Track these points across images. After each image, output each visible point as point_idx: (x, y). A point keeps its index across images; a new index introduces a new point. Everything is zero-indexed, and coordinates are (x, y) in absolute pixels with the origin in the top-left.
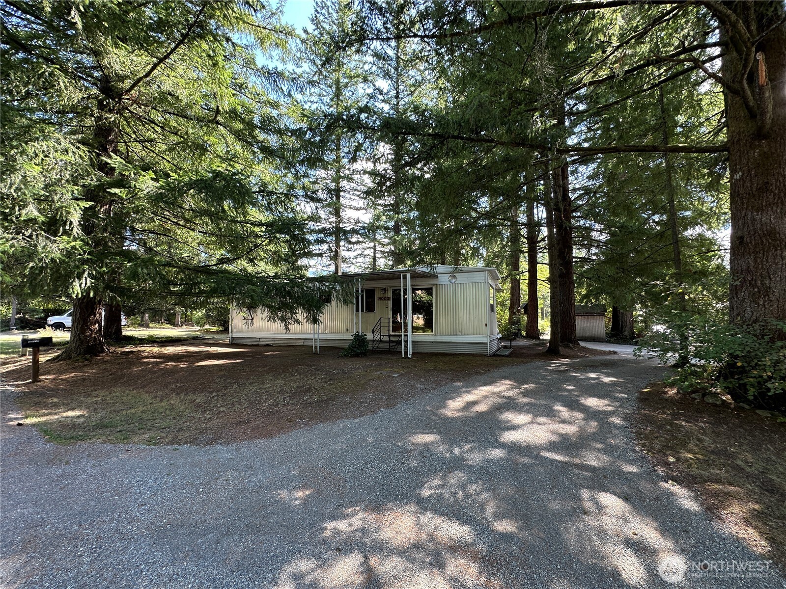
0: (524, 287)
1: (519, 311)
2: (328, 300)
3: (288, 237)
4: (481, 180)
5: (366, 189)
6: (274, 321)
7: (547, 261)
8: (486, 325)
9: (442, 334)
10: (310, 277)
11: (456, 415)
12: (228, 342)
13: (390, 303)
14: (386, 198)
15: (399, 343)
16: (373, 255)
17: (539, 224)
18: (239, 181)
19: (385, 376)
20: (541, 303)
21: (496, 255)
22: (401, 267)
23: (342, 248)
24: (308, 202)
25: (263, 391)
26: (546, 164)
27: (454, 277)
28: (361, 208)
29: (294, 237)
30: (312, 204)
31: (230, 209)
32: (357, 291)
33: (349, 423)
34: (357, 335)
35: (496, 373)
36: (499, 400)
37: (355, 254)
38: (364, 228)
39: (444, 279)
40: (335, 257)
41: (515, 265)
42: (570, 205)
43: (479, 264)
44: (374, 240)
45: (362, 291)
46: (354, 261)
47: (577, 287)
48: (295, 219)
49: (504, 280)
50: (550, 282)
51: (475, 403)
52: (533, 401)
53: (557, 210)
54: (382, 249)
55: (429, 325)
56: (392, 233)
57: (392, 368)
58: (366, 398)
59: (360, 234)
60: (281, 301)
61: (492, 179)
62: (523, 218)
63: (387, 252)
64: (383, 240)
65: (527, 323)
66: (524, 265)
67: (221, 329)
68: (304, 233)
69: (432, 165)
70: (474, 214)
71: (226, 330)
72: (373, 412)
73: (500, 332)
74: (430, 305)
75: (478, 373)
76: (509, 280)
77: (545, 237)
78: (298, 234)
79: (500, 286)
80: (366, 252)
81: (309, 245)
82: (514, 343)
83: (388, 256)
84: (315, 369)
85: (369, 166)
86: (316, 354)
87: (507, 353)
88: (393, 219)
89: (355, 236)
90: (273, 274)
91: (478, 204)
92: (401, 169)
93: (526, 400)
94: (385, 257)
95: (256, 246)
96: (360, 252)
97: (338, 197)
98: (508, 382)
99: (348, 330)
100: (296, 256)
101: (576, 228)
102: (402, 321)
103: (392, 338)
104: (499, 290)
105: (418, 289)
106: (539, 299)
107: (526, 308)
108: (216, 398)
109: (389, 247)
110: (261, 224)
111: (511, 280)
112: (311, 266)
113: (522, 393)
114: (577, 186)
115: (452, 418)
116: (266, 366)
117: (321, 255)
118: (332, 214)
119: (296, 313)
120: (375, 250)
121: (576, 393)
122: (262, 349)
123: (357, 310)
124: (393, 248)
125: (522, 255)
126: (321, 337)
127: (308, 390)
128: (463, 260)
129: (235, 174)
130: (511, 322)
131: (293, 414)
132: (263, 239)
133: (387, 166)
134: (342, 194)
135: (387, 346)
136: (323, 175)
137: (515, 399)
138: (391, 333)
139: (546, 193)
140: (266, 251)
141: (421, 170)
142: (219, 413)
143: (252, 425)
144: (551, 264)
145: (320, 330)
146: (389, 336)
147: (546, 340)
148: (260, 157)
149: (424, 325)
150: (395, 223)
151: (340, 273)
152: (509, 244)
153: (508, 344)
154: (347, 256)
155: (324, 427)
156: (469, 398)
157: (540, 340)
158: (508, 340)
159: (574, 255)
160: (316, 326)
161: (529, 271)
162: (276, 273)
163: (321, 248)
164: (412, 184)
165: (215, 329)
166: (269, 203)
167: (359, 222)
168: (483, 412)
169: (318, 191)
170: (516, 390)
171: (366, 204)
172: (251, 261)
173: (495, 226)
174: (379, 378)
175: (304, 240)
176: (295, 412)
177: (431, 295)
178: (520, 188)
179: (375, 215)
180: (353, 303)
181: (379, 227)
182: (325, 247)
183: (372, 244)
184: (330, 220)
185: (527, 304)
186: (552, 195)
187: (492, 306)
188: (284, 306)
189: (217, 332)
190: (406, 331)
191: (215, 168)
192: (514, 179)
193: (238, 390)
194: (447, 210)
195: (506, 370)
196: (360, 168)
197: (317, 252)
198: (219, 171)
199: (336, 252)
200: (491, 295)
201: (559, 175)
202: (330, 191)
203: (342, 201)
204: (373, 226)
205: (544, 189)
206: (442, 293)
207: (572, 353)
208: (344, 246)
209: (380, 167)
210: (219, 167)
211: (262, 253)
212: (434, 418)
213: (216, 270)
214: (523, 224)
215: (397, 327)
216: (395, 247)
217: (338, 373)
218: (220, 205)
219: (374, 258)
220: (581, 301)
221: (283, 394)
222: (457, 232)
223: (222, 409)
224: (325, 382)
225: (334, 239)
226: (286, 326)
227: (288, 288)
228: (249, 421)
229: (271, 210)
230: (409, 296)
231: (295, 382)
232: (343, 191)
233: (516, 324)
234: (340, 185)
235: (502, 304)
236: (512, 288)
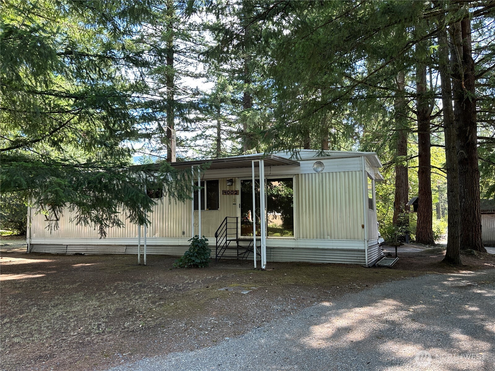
0: (414, 176)
1: (407, 208)
2: (159, 195)
3: (104, 113)
4: (356, 37)
5: (206, 49)
6: (86, 222)
7: (443, 143)
8: (363, 227)
9: (305, 237)
10: (135, 164)
11: (324, 345)
12: (25, 250)
13: (238, 198)
14: (233, 61)
15: (250, 249)
16: (216, 135)
17: (432, 95)
18: (40, 40)
19: (232, 294)
20: (435, 196)
21: (376, 136)
22: (253, 152)
23: (176, 127)
24: (130, 67)
25: (71, 315)
26: (440, 16)
27: (320, 164)
28: (200, 74)
29: (112, 113)
30: (135, 69)
31: (27, 76)
32: (196, 184)
33: (184, 357)
34: (196, 240)
35: (376, 290)
36: (381, 326)
37: (194, 134)
38: (204, 101)
39: (307, 167)
40: (167, 138)
41: (402, 149)
42: (472, 69)
43: (354, 147)
44: (218, 116)
45: (202, 184)
46: (192, 144)
47: (483, 177)
48: (112, 88)
49: (387, 168)
50: (447, 170)
51: (347, 330)
52: (425, 327)
53: (456, 75)
54: (228, 128)
55: (288, 225)
56: (240, 109)
57: (241, 282)
58: (206, 323)
59: (200, 109)
60: (95, 196)
61: (371, 36)
62: (411, 87)
63: (236, 133)
64: (230, 117)
65: (418, 224)
66: (413, 148)
67: (16, 232)
68: (126, 108)
69: (292, 17)
70: (347, 83)
71: (23, 235)
72: (215, 342)
73: (383, 234)
74: (290, 200)
75: (352, 289)
76: (393, 166)
77: (441, 111)
78: (117, 109)
79: (381, 175)
80: (208, 132)
81: (132, 124)
82: (400, 250)
83: (237, 137)
84: (140, 285)
85: (211, 18)
86: (142, 264)
87: (391, 262)
88: (242, 89)
89: (193, 111)
90: (85, 161)
91: (353, 69)
92: (252, 22)
93: (415, 326)
94: (232, 139)
95: (62, 125)
96: (199, 132)
97: (170, 60)
98: (391, 302)
99: (184, 233)
100: (115, 137)
101: (481, 99)
102: (254, 221)
103: (241, 244)
104: (379, 181)
105: (274, 180)
106: (433, 192)
107: (416, 203)
108: (8, 325)
109: (237, 126)
110: (68, 95)
111: (397, 168)
112: (135, 152)
113: (410, 316)
114: (483, 44)
115: (319, 350)
116: (75, 282)
117: (148, 136)
118: (163, 83)
119: (115, 212)
120: (219, 129)
121: (481, 317)
122: (70, 259)
123: (196, 208)
124: (242, 127)
125: (410, 135)
126: (149, 242)
127: (131, 314)
128: (332, 142)
129: (34, 30)
130: (397, 222)
131: (111, 346)
132: (71, 116)
133: (236, 19)
134: (175, 55)
135: (234, 253)
136: (151, 31)
137: (400, 324)
138: (240, 237)
139: (442, 54)
140: (75, 131)
141: (278, 24)
142: (13, 345)
143: (56, 360)
144: (448, 148)
145: (148, 234)
146: (238, 240)
147: (442, 246)
148: (67, 7)
149: (283, 225)
150: (245, 94)
151: (174, 160)
152: (394, 120)
153: (392, 250)
154: (183, 138)
155: (151, 363)
156: (340, 322)
157: (435, 245)
158: (392, 246)
159: (478, 134)
160: (143, 227)
161: (420, 156)
162: (89, 160)
163: (148, 127)
164: (267, 42)
165: (9, 233)
166: (79, 69)
167: (198, 93)
168: (359, 342)
169: (142, 52)
170: (403, 313)
171: (207, 68)
172: (55, 144)
173: (375, 97)
174: (223, 296)
175: (126, 116)
176: (112, 343)
177: (292, 187)
178: (408, 47)
179: (219, 84)
180: (190, 198)
181: (223, 100)
182: (154, 126)
183: (215, 122)
184: (160, 90)
185: (418, 199)
186: (450, 57)
187: (371, 202)
188: (98, 203)
189: (11, 237)
190: (259, 234)
191: (7, 22)
192: (400, 36)
193: (37, 314)
194: (312, 77)
195: (389, 286)
196: (199, 21)
197: (144, 132)
198: (13, 26)
199: (169, 132)
200: (370, 187)
201: (458, 30)
202: (159, 52)
203: (176, 65)
204: (216, 98)
205: (439, 48)
206: (305, 184)
207: (477, 263)
208: (178, 124)
209: (226, 20)
210: (12, 20)
211: (70, 134)
212: (294, 349)
213: (9, 156)
214: (412, 95)
215: (247, 228)
216: (245, 126)
217: (171, 290)
218: (13, 71)
219: (218, 140)
220: (488, 194)
221: (97, 319)
222: (325, 106)
223: (16, 340)
224: (154, 303)
225: (166, 115)
226: (101, 229)
227: (104, 181)
228: (52, 356)
229: (82, 77)
230: (262, 189)
231: (113, 304)
232: (176, 52)
233: (404, 224)
234: (174, 43)
235: (385, 199)
236: (398, 178)
